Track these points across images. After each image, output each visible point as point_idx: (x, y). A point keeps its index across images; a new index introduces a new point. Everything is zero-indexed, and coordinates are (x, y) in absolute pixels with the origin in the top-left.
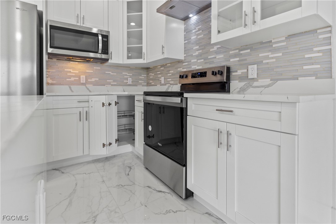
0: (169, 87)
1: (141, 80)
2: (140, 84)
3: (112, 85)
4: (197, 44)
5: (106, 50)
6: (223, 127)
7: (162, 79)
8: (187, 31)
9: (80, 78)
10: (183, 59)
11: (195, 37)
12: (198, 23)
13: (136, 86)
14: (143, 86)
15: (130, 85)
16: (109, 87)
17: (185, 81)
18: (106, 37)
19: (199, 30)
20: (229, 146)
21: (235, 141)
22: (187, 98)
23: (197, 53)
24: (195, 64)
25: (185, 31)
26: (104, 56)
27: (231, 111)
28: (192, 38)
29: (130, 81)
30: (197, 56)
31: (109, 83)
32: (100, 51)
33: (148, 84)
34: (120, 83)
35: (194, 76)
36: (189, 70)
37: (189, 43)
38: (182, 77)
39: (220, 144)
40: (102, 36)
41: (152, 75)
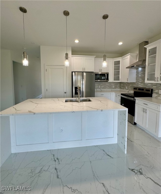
0: (129, 91)
1: (118, 86)
2: (117, 88)
3: (108, 88)
4: (141, 78)
5: (108, 79)
6: (145, 108)
7: (127, 87)
8: (137, 73)
9: (99, 87)
10: (135, 82)
11: (140, 75)
12: (142, 71)
13: (116, 88)
14: (118, 88)
15: (114, 88)
16: (107, 89)
17: (136, 90)
18: (108, 75)
19: (142, 73)
20: (146, 113)
21: (148, 112)
22: (135, 99)
23: (141, 81)
24: (140, 85)
25: (136, 72)
26: (107, 81)
27: (147, 104)
28: (139, 75)
29: (114, 87)
30: (141, 82)
31: (107, 88)
32: (106, 79)
33: (120, 88)
34: (110, 87)
35: (139, 89)
36: (138, 86)
37: (138, 77)
38: (134, 89)
39: (144, 112)
40: (107, 74)
41: (122, 85)
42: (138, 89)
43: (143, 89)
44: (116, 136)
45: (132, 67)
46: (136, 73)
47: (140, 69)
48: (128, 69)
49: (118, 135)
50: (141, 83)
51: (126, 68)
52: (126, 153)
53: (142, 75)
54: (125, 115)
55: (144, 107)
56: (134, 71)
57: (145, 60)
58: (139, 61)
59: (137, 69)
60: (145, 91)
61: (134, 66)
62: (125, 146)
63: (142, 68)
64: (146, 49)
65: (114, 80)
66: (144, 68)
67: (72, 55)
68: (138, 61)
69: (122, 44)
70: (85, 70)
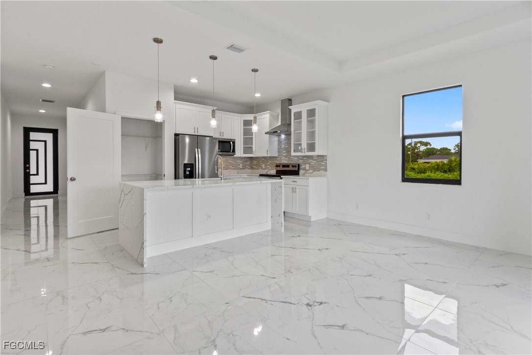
1: (247, 165)
2: (247, 168)
3: (232, 169)
4: (285, 150)
5: (234, 151)
6: (294, 187)
8: (280, 142)
10: (277, 156)
12: (285, 139)
13: (244, 169)
14: (249, 169)
15: (241, 169)
17: (279, 169)
19: (286, 143)
21: (297, 190)
23: (285, 154)
24: (284, 160)
27: (296, 182)
28: (282, 146)
29: (241, 166)
31: (230, 168)
32: (231, 151)
33: (252, 168)
34: (236, 168)
35: (284, 166)
36: (281, 163)
37: (280, 148)
38: (277, 166)
39: (293, 192)
40: (233, 142)
41: (255, 162)
42: (281, 166)
43: (288, 166)
44: (270, 220)
45: (273, 132)
46: (277, 142)
47: (283, 136)
48: (268, 135)
49: (272, 217)
50: (285, 156)
51: (266, 133)
52: (283, 231)
53: (287, 145)
54: (280, 187)
55: (292, 186)
56: (275, 139)
57: (290, 125)
58: (281, 125)
59: (279, 136)
60: (291, 168)
61: (277, 132)
62: (282, 223)
63: (286, 135)
64: (290, 110)
65: (244, 153)
66: (288, 135)
67: (175, 100)
68: (279, 124)
69: (260, 96)
70: (199, 132)
